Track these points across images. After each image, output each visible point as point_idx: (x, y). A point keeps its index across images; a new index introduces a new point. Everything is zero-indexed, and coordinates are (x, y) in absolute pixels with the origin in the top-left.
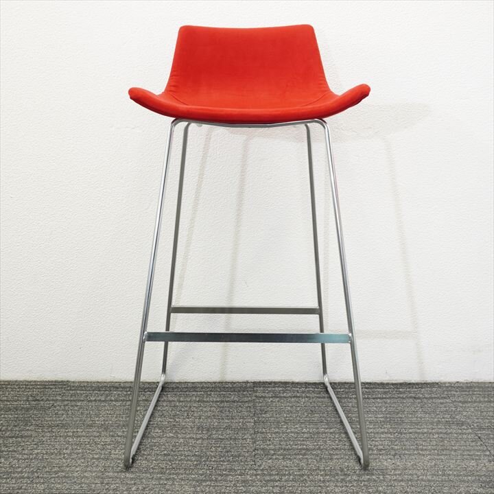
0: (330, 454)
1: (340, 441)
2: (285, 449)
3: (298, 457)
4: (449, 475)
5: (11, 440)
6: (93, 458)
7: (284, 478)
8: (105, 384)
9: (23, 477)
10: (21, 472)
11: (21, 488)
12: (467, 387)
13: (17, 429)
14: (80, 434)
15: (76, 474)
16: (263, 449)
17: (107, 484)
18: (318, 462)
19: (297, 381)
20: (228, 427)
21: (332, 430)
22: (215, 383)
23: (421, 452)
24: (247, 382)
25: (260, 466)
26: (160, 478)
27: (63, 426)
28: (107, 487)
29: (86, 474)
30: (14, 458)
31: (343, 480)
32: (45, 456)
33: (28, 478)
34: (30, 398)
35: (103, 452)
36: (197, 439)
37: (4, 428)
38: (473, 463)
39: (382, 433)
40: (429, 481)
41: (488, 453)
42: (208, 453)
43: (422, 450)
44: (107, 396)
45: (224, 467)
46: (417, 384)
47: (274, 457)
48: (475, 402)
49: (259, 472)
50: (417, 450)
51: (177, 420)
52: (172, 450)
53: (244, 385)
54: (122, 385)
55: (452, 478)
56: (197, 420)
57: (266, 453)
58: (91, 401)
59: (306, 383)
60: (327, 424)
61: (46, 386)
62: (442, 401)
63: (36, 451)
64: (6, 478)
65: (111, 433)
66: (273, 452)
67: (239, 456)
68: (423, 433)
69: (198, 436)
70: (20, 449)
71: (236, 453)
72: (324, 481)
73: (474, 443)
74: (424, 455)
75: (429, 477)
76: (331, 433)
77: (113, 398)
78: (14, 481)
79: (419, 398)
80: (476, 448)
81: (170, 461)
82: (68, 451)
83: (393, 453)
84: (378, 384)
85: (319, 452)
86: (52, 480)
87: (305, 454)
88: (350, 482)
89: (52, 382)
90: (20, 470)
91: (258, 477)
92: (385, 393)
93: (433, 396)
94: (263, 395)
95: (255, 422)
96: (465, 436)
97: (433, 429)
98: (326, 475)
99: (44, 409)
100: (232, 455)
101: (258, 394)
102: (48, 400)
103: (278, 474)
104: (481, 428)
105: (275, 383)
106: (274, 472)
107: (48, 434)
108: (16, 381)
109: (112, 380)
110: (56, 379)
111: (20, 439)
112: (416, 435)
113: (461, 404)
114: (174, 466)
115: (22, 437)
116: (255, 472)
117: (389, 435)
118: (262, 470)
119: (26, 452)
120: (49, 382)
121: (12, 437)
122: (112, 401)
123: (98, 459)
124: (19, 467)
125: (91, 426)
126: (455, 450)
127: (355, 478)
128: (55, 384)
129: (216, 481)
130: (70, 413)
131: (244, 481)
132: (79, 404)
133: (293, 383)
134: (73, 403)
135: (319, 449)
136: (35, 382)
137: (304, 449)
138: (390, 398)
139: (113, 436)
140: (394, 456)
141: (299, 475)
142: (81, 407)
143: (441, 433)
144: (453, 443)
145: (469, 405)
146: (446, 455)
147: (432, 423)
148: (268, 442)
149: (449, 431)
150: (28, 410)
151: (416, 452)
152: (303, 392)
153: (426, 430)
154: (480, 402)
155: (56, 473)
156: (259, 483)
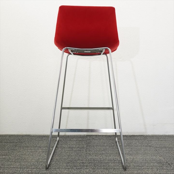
0: (110, 155)
1: (113, 151)
2: (96, 153)
3: (100, 155)
4: (147, 161)
5: (10, 151)
6: (35, 156)
7: (95, 162)
8: (41, 136)
9: (13, 161)
10: (12, 160)
11: (12, 164)
12: (152, 136)
13: (13, 148)
14: (32, 149)
15: (29, 160)
16: (89, 153)
17: (39, 163)
18: (106, 157)
19: (100, 135)
20: (78, 147)
21: (110, 148)
22: (75, 135)
23: (138, 154)
24: (85, 135)
25: (88, 158)
26: (56, 162)
27: (27, 147)
28: (39, 164)
29: (33, 160)
30: (11, 156)
31: (114, 162)
32: (20, 155)
33: (14, 161)
34: (18, 139)
35: (39, 154)
36: (68, 151)
37: (9, 147)
38: (155, 157)
39: (126, 149)
40: (141, 162)
41: (159, 154)
42: (72, 155)
43: (138, 153)
44: (42, 139)
45: (76, 158)
46: (137, 136)
47: (92, 156)
48: (154, 140)
49: (88, 160)
50: (137, 153)
51: (63, 145)
52: (60, 154)
53: (84, 136)
54: (46, 136)
55: (148, 161)
56: (69, 146)
57: (90, 154)
58: (37, 140)
59: (103, 135)
60: (109, 146)
61: (23, 136)
62: (144, 140)
63: (18, 154)
64: (7, 162)
65: (42, 149)
66: (92, 154)
67: (81, 155)
68: (139, 149)
69: (69, 150)
70: (13, 153)
71: (80, 155)
72: (108, 162)
73: (155, 152)
74: (139, 155)
75: (141, 161)
76: (110, 149)
77: (43, 139)
78: (10, 162)
79: (137, 139)
80: (155, 153)
81: (59, 157)
82: (28, 154)
83: (130, 154)
84: (125, 136)
85: (106, 154)
86: (22, 162)
87: (102, 155)
88: (116, 162)
89: (25, 135)
90: (12, 159)
91: (87, 161)
92: (127, 138)
93: (141, 139)
94: (89, 138)
95: (87, 146)
96: (152, 150)
97: (142, 148)
98: (109, 161)
99: (22, 142)
100: (79, 155)
101: (88, 138)
102: (23, 140)
103: (93, 160)
104: (156, 148)
105: (93, 135)
106: (92, 160)
107: (22, 149)
108: (14, 135)
109: (43, 135)
110: (26, 134)
111: (13, 151)
112: (137, 149)
113: (150, 141)
114: (61, 158)
115: (14, 150)
116: (86, 160)
117: (128, 149)
118: (88, 159)
119: (15, 154)
120: (24, 135)
121: (10, 150)
122: (43, 140)
123: (37, 156)
124: (12, 158)
125: (36, 147)
126: (149, 154)
127: (118, 161)
128: (26, 135)
129: (74, 162)
130: (30, 143)
131: (82, 162)
132: (33, 141)
133: (99, 135)
134: (31, 141)
135: (106, 153)
136: (20, 135)
137: (102, 153)
138: (128, 139)
139: (42, 150)
140: (130, 155)
141: (100, 161)
142: (33, 142)
143: (144, 149)
144: (148, 152)
145: (152, 141)
146: (146, 155)
147: (142, 146)
148: (90, 151)
149: (147, 148)
150: (17, 142)
151: (137, 154)
152: (102, 138)
153: (139, 148)
154: (156, 140)
155: (23, 160)
156: (87, 163)
